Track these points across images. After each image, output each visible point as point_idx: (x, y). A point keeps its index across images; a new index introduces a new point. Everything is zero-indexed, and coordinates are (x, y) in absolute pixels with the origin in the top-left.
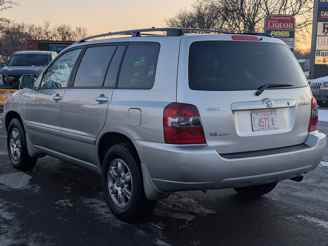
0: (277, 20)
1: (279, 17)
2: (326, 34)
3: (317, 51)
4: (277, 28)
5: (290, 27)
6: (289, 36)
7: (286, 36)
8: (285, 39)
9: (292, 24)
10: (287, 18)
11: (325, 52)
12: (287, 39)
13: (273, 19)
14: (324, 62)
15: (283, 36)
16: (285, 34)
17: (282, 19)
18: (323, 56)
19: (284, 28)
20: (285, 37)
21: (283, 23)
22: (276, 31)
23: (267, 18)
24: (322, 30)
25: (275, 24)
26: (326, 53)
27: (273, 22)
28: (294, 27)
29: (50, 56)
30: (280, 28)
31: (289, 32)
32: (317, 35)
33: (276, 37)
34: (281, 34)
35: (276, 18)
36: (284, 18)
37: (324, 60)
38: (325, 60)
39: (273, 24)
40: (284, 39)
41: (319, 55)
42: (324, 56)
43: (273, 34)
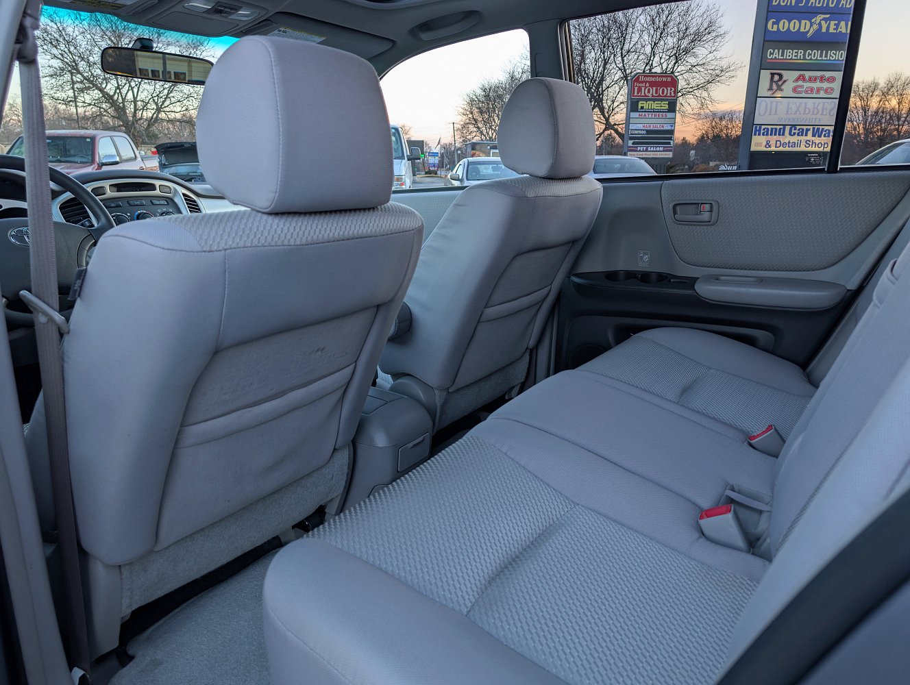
0: (649, 82)
1: (653, 76)
2: (774, 93)
3: (755, 127)
4: (648, 96)
5: (669, 95)
6: (667, 109)
7: (662, 109)
8: (660, 113)
9: (673, 89)
10: (665, 78)
11: (770, 127)
12: (664, 113)
13: (642, 80)
14: (767, 146)
15: (658, 110)
16: (661, 106)
17: (656, 80)
18: (765, 136)
19: (659, 96)
21: (659, 88)
22: (647, 100)
23: (633, 80)
24: (768, 87)
25: (645, 89)
26: (772, 129)
27: (642, 86)
28: (675, 95)
30: (653, 96)
31: (667, 103)
32: (758, 96)
34: (655, 105)
35: (648, 79)
38: (768, 142)
43: (642, 105)
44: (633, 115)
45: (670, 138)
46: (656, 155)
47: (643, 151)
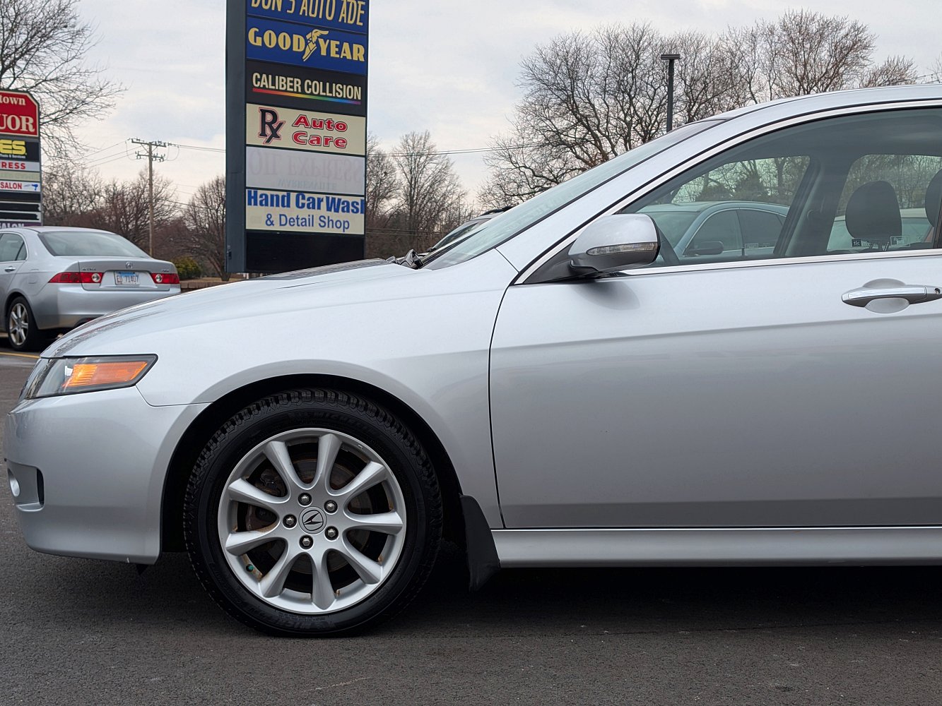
2: (268, 141)
3: (249, 191)
5: (24, 129)
6: (24, 155)
7: (15, 155)
8: (14, 162)
9: (31, 120)
10: (14, 99)
11: (269, 193)
12: (20, 162)
14: (269, 223)
15: (8, 154)
16: (13, 149)
18: (264, 207)
19: (7, 130)
20: (13, 156)
21: (5, 116)
24: (259, 130)
26: (272, 196)
28: (36, 132)
31: (23, 143)
32: (247, 143)
34: (2, 147)
36: (5, 101)
37: (269, 219)
38: (269, 216)
40: (10, 163)
41: (256, 204)
42: (267, 205)
45: (35, 208)
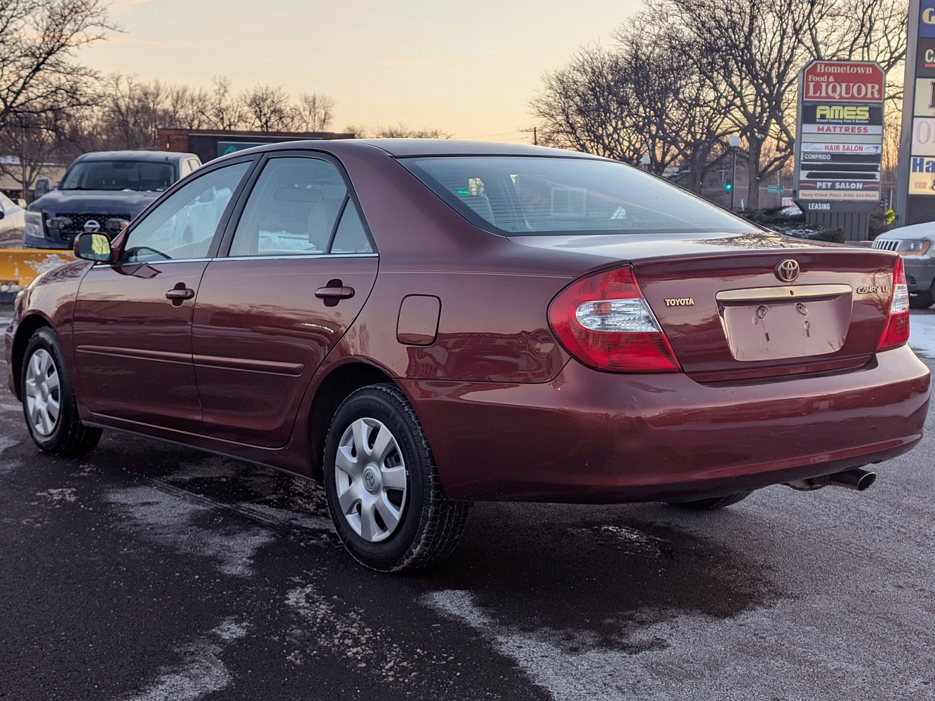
0: (835, 75)
1: (841, 66)
3: (914, 159)
4: (834, 98)
5: (869, 95)
6: (867, 120)
7: (859, 120)
8: (857, 126)
9: (877, 87)
10: (862, 68)
12: (863, 127)
13: (823, 71)
15: (852, 120)
16: (857, 115)
17: (848, 72)
18: (930, 173)
19: (853, 97)
20: (857, 121)
21: (851, 84)
22: (830, 105)
23: (806, 70)
24: (929, 101)
25: (827, 86)
27: (822, 82)
28: (881, 96)
29: (175, 164)
30: (841, 97)
31: (867, 109)
33: (832, 121)
34: (846, 113)
35: (831, 70)
36: (853, 70)
39: (824, 85)
40: (853, 128)
41: (921, 170)
43: (823, 112)
44: (807, 128)
45: (875, 169)
46: (850, 195)
47: (827, 189)
